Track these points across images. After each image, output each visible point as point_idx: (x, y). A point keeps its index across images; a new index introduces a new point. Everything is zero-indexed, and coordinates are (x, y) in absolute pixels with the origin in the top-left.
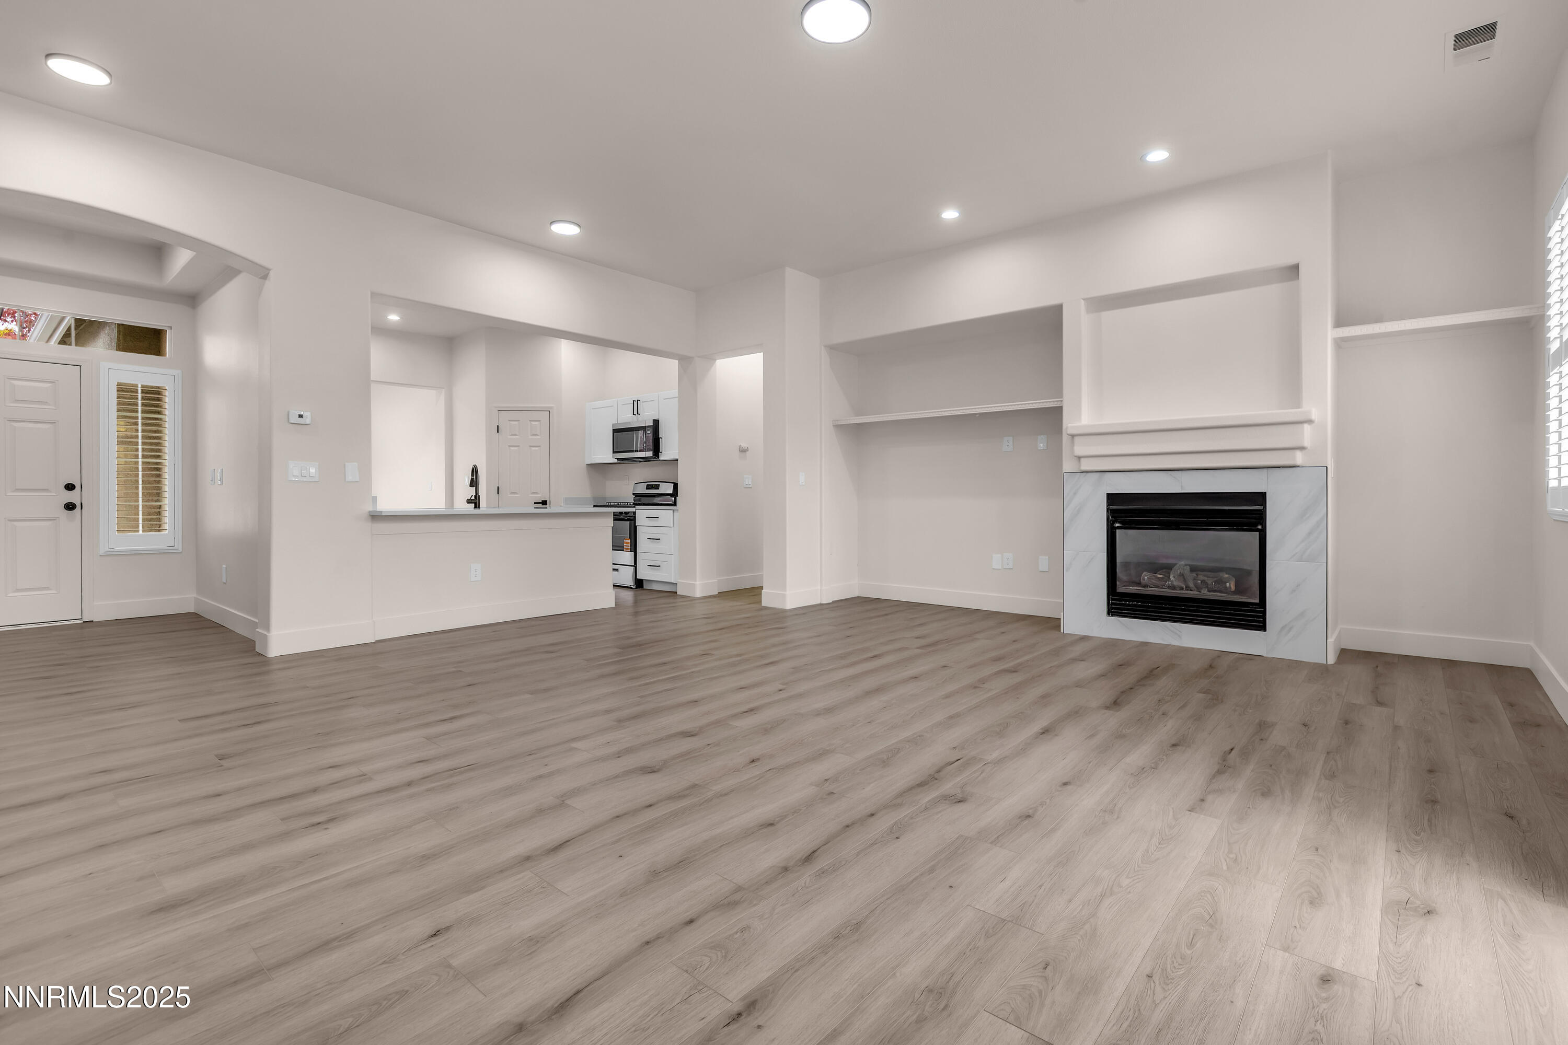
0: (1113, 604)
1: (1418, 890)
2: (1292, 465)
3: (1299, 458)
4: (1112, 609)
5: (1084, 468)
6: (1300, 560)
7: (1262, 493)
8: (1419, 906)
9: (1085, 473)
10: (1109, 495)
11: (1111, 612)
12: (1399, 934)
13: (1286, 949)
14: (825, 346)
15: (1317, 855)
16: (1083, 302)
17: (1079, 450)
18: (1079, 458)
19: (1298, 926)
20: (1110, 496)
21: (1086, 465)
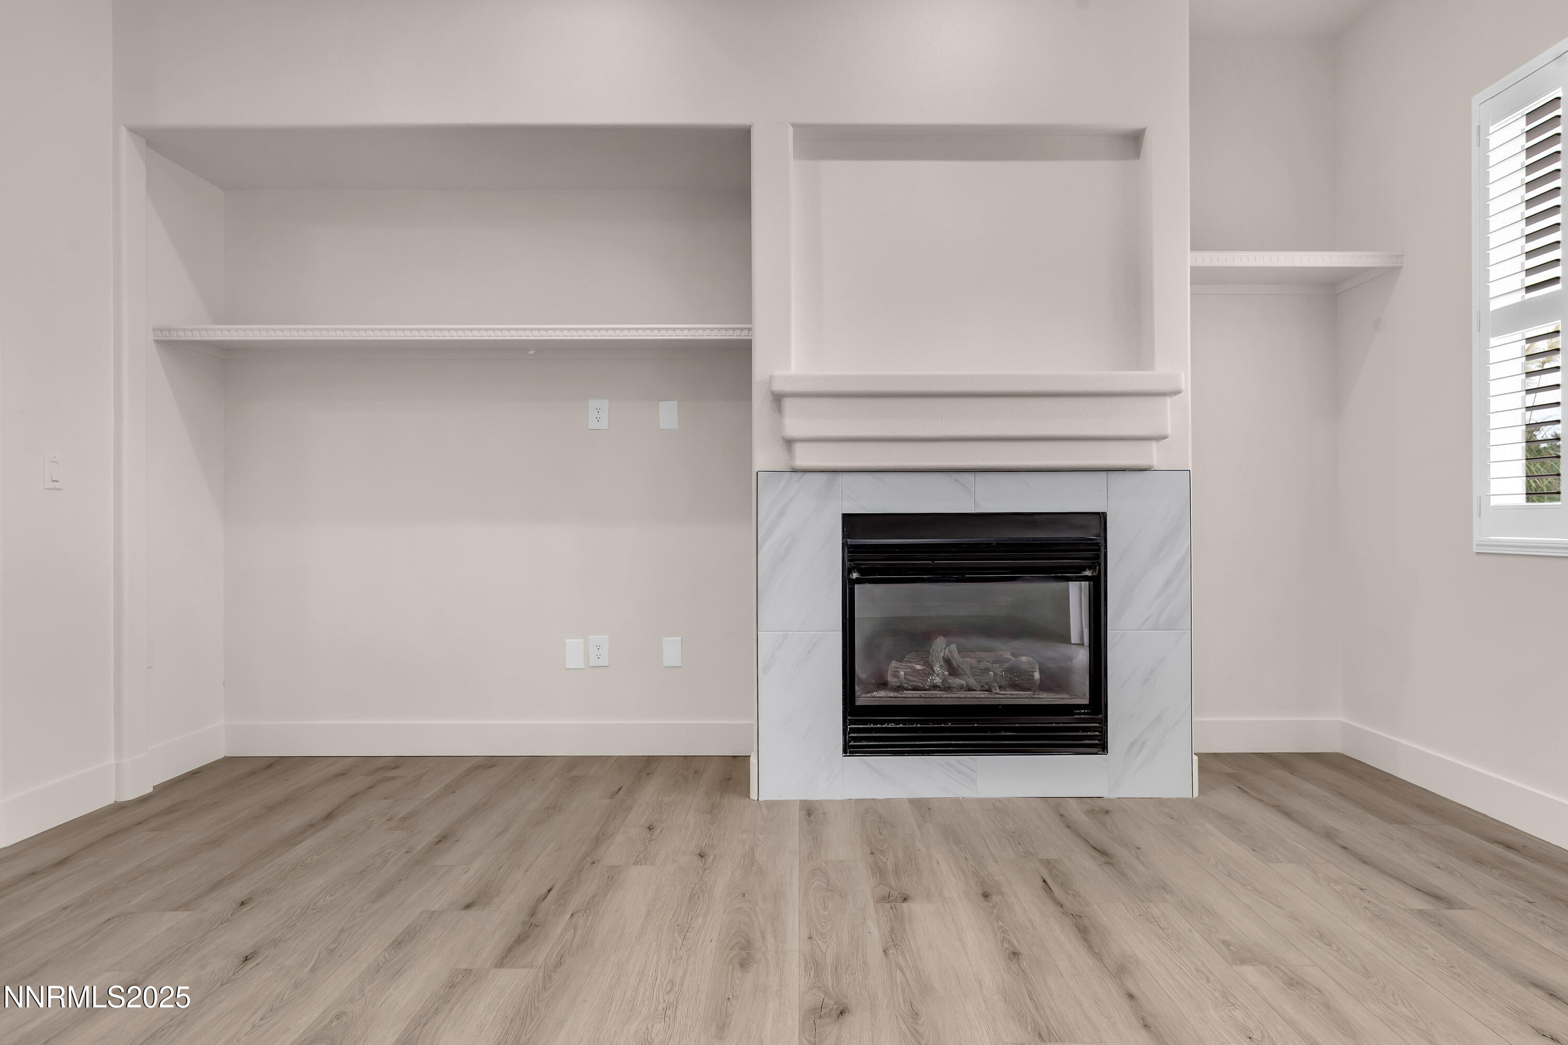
0: (853, 730)
2: (1141, 468)
3: (1154, 455)
4: (850, 742)
5: (800, 463)
6: (1155, 628)
7: (1098, 513)
9: (800, 474)
10: (846, 517)
11: (850, 748)
14: (134, 131)
16: (791, 130)
17: (794, 426)
18: (789, 443)
20: (848, 519)
21: (805, 457)
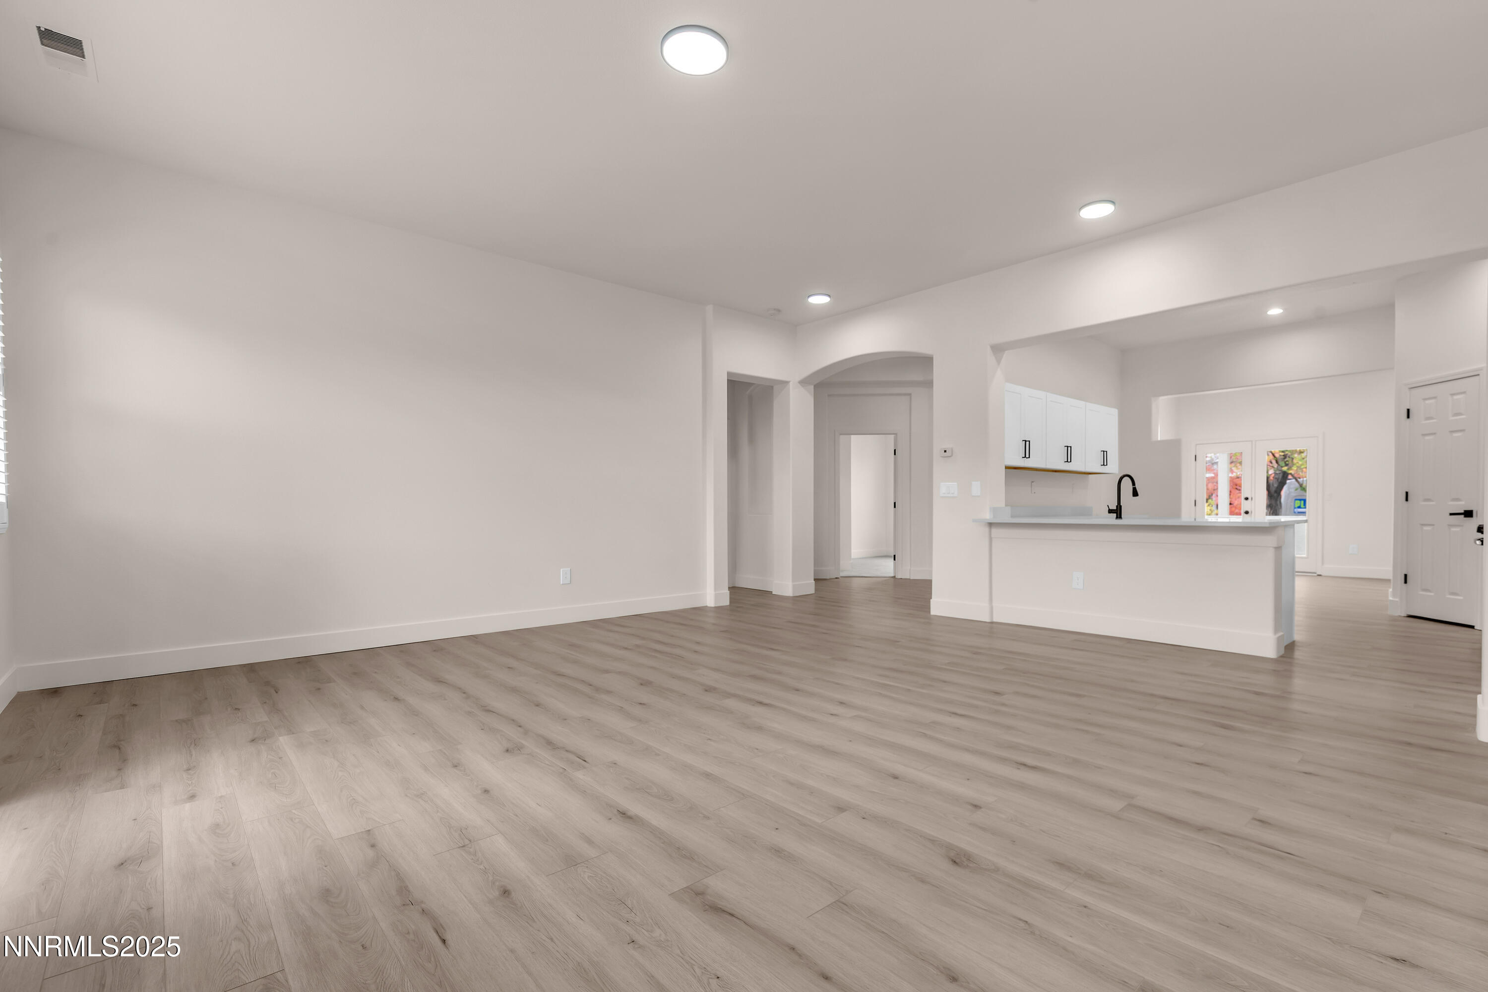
1: (130, 878)
8: (131, 864)
12: (148, 838)
13: (221, 797)
15: (230, 860)
19: (220, 809)
